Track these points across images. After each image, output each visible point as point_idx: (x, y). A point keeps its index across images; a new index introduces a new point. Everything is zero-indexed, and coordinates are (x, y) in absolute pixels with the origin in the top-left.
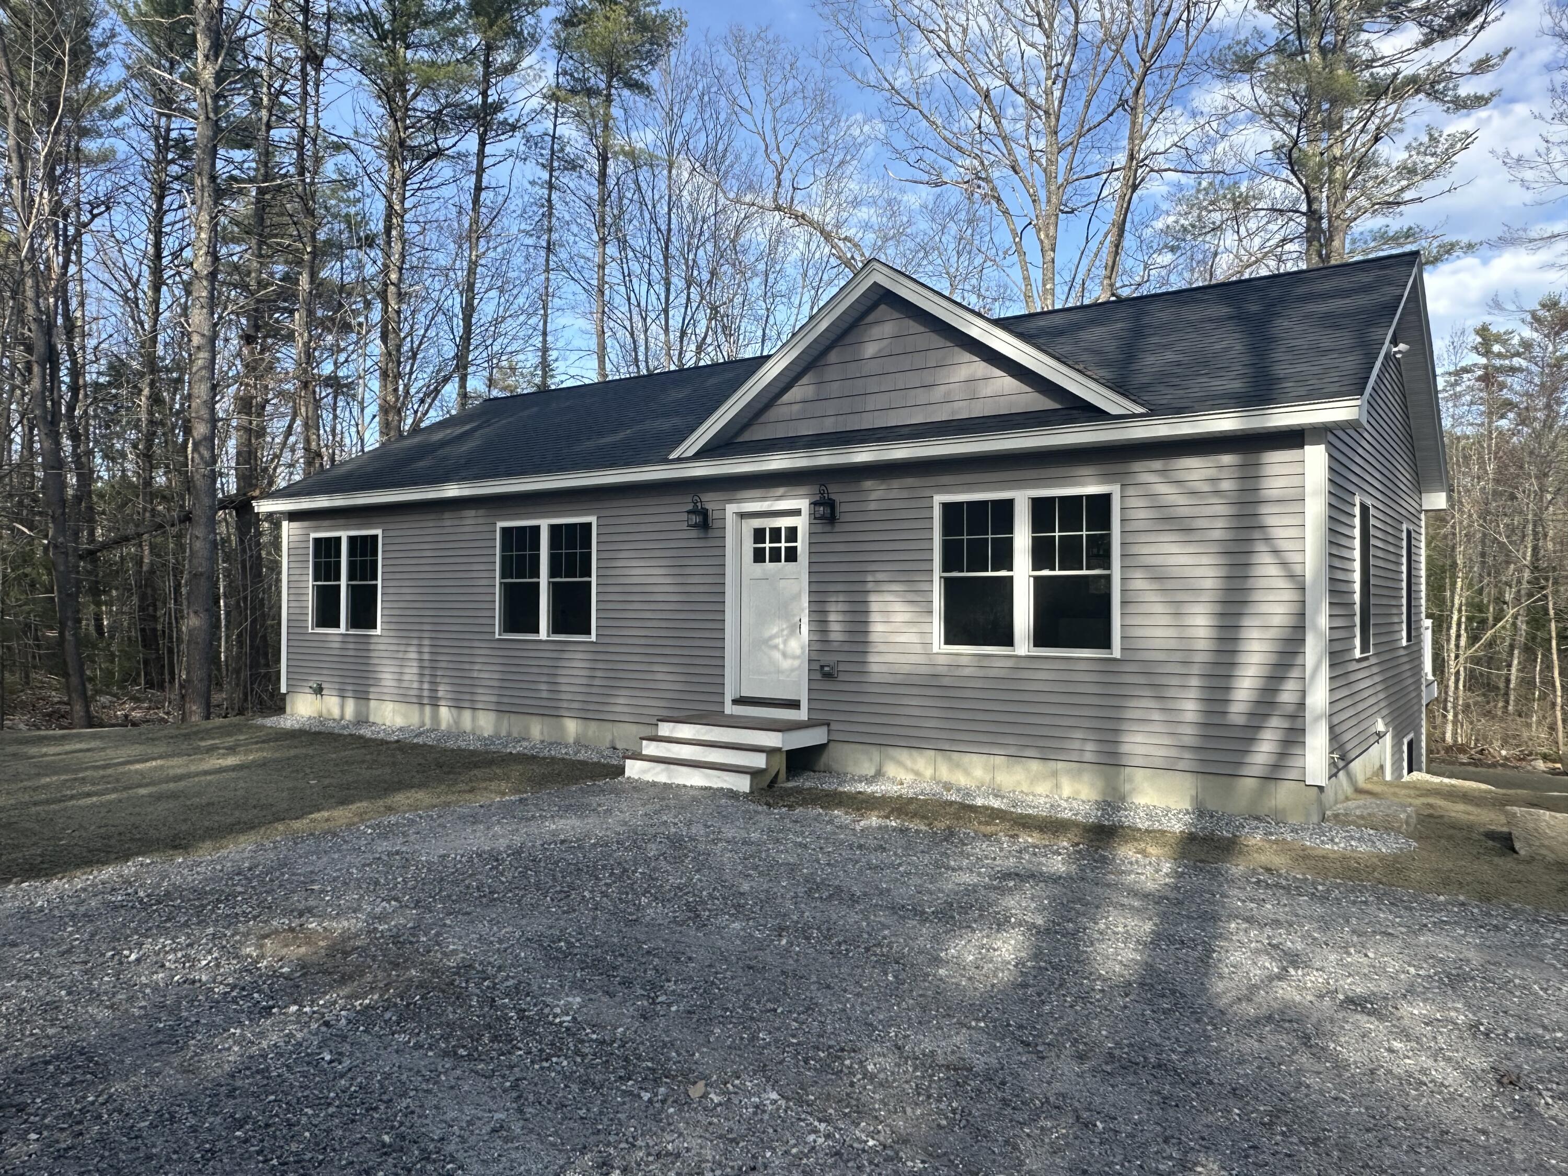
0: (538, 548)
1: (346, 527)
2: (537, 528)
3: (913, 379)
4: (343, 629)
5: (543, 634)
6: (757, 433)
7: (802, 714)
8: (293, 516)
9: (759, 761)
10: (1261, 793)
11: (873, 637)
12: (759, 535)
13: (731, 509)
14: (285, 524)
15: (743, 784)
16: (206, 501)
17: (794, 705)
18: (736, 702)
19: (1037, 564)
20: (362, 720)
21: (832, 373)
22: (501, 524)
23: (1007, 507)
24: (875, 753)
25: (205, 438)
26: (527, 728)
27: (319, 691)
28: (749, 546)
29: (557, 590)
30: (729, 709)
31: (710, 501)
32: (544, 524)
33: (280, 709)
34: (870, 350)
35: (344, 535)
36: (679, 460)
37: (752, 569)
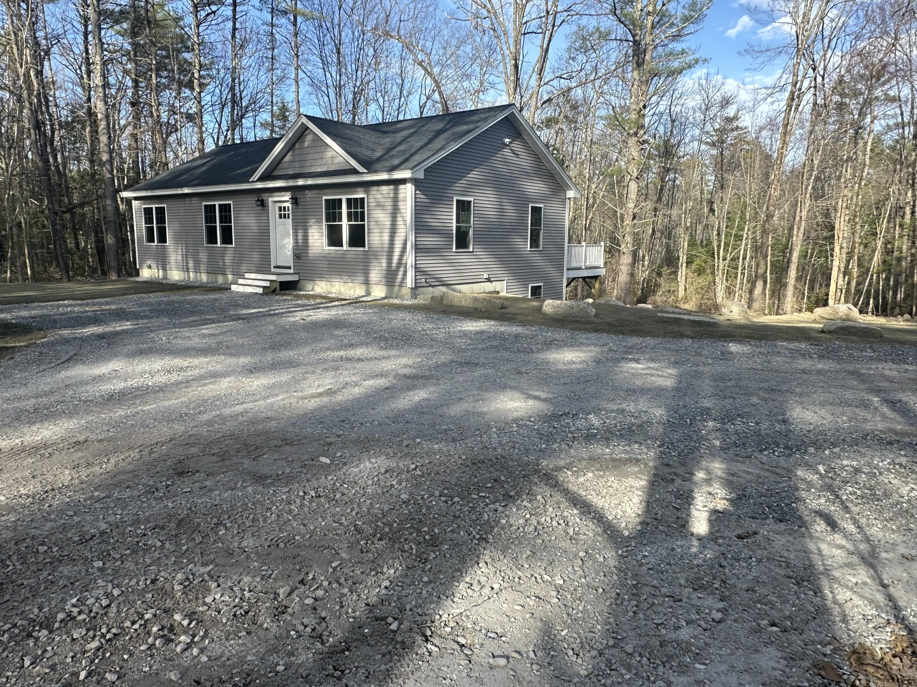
0: (215, 212)
1: (155, 203)
2: (214, 205)
3: (317, 156)
4: (156, 243)
5: (219, 245)
6: (276, 173)
7: (292, 271)
8: (136, 199)
9: (267, 284)
10: (399, 290)
11: (310, 244)
12: (280, 208)
13: (270, 199)
14: (133, 202)
15: (260, 291)
16: (111, 189)
17: (289, 268)
18: (275, 267)
19: (349, 219)
20: (165, 277)
21: (297, 152)
22: (204, 203)
23: (340, 200)
24: (312, 283)
25: (107, 161)
26: (217, 279)
27: (150, 267)
28: (277, 213)
29: (222, 228)
30: (273, 270)
31: (264, 196)
32: (217, 203)
33: (138, 275)
34: (306, 144)
35: (154, 206)
36: (253, 182)
37: (279, 221)
